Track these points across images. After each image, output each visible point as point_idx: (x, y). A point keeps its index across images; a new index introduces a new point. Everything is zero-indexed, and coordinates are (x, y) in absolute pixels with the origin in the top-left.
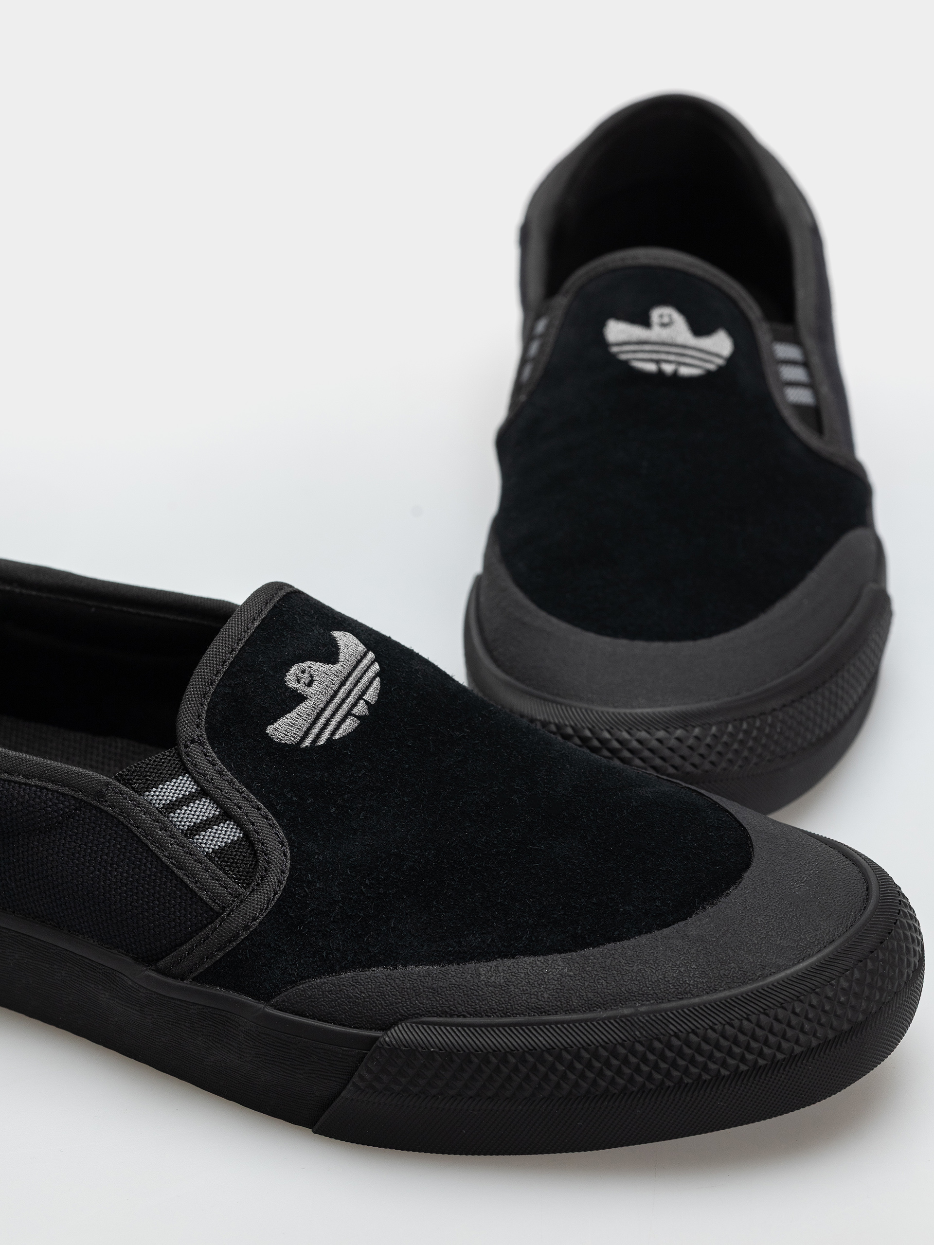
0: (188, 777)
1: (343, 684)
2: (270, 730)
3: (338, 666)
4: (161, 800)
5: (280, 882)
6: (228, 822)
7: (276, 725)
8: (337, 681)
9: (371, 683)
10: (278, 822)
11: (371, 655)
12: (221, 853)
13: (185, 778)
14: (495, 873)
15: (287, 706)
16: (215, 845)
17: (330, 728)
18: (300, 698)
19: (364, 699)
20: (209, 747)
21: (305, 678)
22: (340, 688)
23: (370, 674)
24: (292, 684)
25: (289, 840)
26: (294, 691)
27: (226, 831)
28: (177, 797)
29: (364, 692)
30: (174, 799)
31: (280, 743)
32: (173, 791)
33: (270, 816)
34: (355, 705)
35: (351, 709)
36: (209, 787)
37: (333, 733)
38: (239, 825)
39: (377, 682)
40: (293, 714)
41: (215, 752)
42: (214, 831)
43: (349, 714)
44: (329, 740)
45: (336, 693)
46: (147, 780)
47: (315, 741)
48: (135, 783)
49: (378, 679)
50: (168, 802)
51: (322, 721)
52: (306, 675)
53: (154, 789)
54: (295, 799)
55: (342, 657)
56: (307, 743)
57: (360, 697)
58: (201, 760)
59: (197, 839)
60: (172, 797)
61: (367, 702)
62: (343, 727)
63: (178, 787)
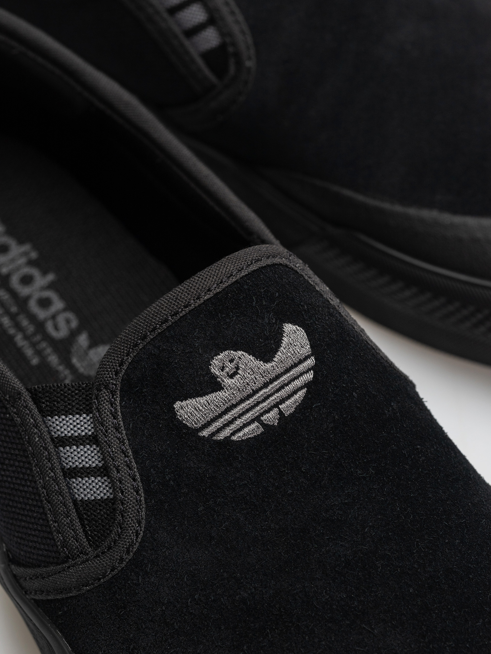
0: (91, 418)
1: (266, 385)
2: (177, 405)
3: (269, 365)
4: (58, 430)
5: (122, 560)
6: (105, 478)
7: (184, 403)
8: (261, 381)
9: (295, 392)
10: (145, 499)
11: (311, 362)
12: (87, 505)
13: (88, 418)
14: (316, 640)
15: (202, 390)
16: (85, 495)
17: (233, 427)
18: (217, 386)
19: (279, 408)
20: (118, 399)
21: (230, 367)
22: (261, 389)
23: (298, 383)
24: (215, 371)
25: (148, 522)
26: (214, 377)
27: (100, 486)
28: (72, 434)
29: (283, 401)
30: (70, 434)
31: (182, 422)
32: (72, 426)
33: (141, 492)
34: (268, 411)
35: (262, 414)
36: (101, 437)
37: (233, 434)
38: (113, 485)
39: (301, 393)
40: (202, 400)
41: (121, 406)
42: (90, 481)
43: (257, 419)
44: (227, 439)
45: (255, 392)
46: (54, 405)
47: (213, 434)
48: (44, 403)
49: (304, 390)
50: (63, 435)
51: (227, 417)
52: (232, 365)
53: (57, 417)
54: (172, 483)
55: (279, 356)
56: (205, 433)
57: (276, 405)
58: (107, 409)
59: (73, 482)
60: (68, 432)
61: (281, 413)
62: (246, 430)
63: (78, 424)
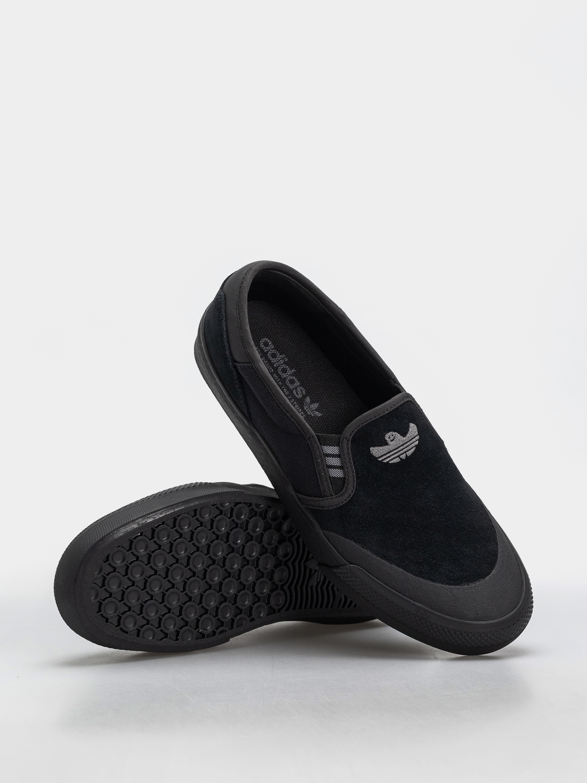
0: (338, 448)
1: (403, 445)
2: (371, 449)
3: (405, 438)
4: (326, 451)
5: (346, 500)
6: (342, 470)
7: (374, 448)
8: (401, 443)
9: (412, 448)
10: (356, 480)
11: (418, 438)
12: (334, 479)
13: (337, 448)
14: (411, 534)
15: (381, 444)
16: (334, 475)
17: (390, 458)
18: (386, 444)
20: (350, 443)
21: (392, 438)
22: (401, 446)
23: (413, 445)
24: (387, 438)
25: (356, 488)
26: (386, 441)
27: (339, 473)
28: (331, 453)
29: (407, 451)
30: (330, 453)
31: (372, 454)
32: (331, 450)
33: (355, 477)
34: (402, 454)
35: (400, 455)
36: (342, 456)
37: (390, 460)
38: (345, 473)
40: (381, 448)
41: (351, 446)
42: (336, 471)
43: (399, 456)
44: (387, 462)
45: (399, 447)
46: (325, 442)
47: (383, 460)
48: (321, 441)
49: (415, 448)
50: (328, 453)
51: (389, 455)
52: (392, 437)
53: (326, 446)
54: (366, 475)
55: (408, 435)
56: (380, 459)
57: (405, 452)
58: (345, 446)
59: (330, 470)
60: (330, 452)
61: (406, 455)
62: (394, 460)
63: (333, 450)
